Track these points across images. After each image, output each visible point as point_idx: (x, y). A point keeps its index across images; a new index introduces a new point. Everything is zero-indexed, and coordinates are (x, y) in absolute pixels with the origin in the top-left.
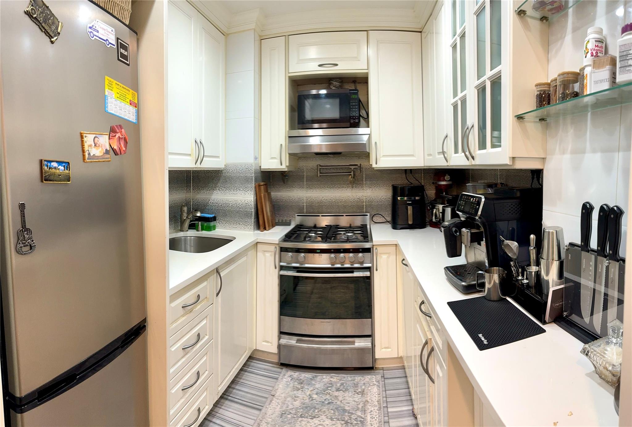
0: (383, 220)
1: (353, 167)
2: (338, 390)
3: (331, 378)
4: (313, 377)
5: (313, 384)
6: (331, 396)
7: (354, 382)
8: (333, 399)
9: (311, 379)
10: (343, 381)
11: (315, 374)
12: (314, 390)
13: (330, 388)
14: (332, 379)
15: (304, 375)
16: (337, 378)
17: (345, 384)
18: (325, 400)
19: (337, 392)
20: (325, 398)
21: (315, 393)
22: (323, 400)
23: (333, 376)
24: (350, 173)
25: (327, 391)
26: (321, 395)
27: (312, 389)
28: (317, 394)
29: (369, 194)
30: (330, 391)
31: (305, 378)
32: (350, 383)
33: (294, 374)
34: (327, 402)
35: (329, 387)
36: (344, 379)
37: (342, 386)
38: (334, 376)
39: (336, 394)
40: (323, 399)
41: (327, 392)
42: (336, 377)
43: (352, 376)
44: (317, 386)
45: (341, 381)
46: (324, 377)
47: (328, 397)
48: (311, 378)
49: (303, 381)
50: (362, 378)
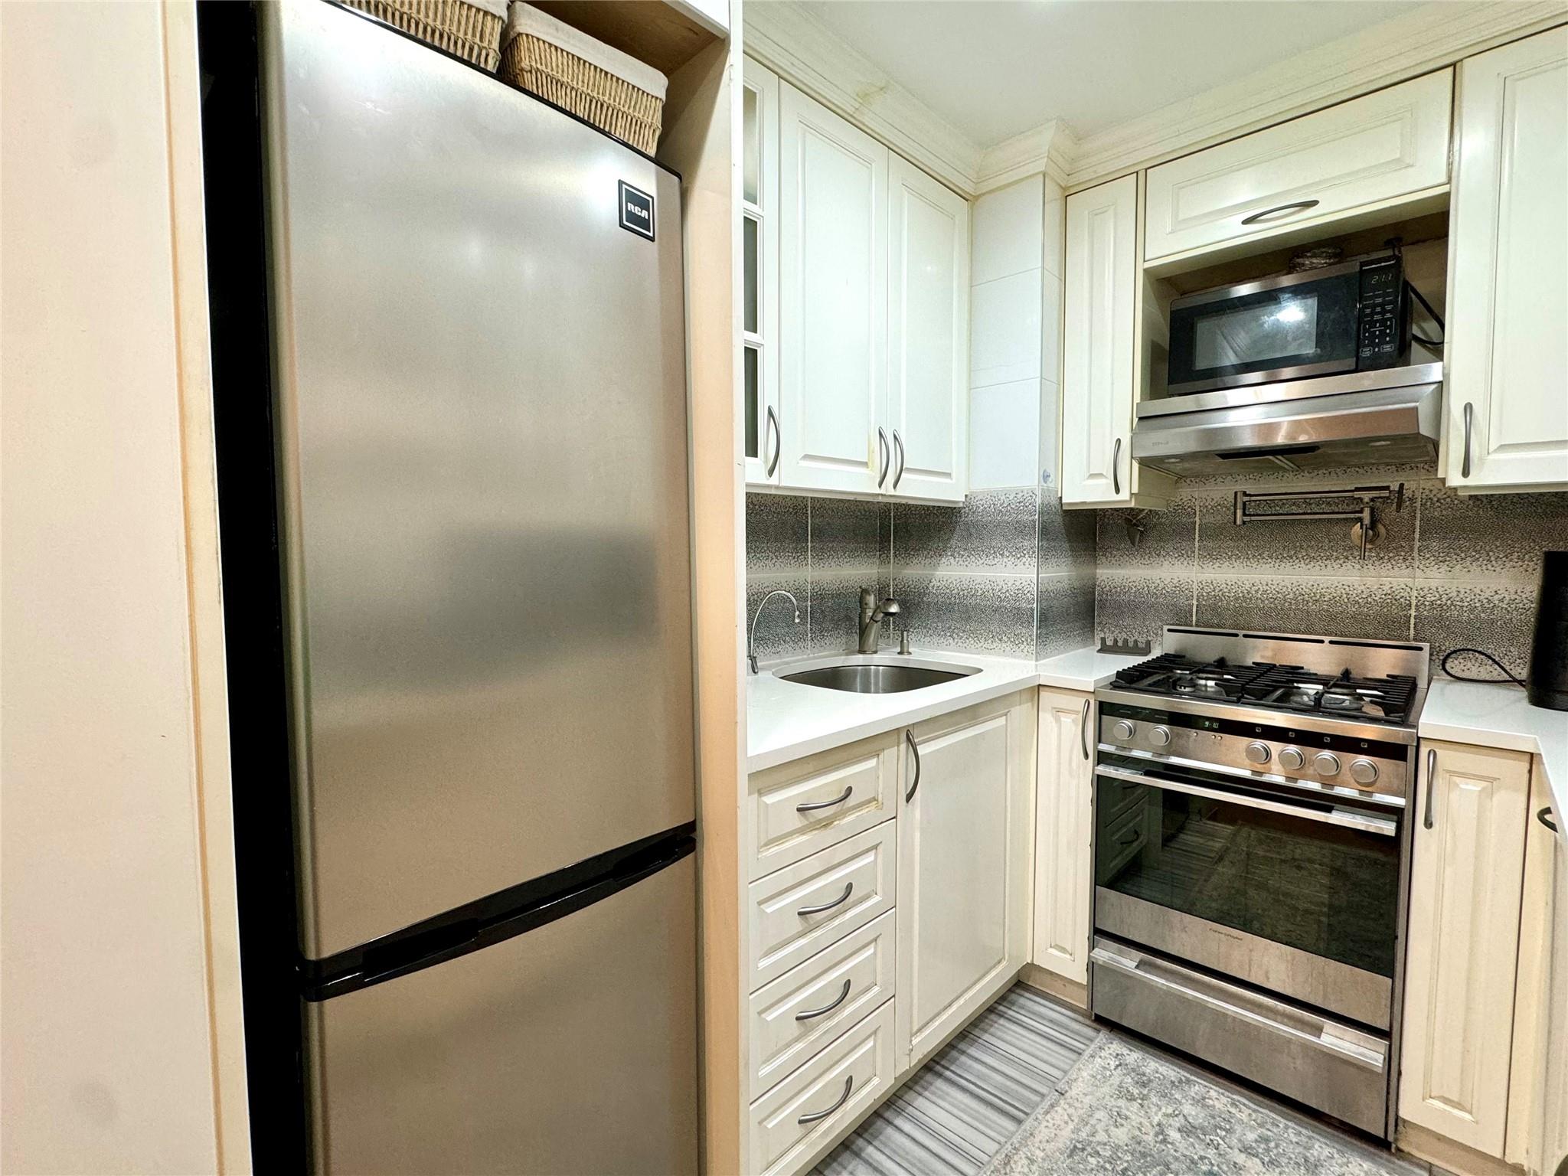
0: (1497, 673)
1: (1366, 496)
2: (1246, 1150)
3: (1233, 1104)
4: (1180, 1081)
5: (1176, 1099)
6: (1220, 1155)
7: (1309, 1155)
8: (1225, 1168)
9: (1172, 1082)
10: (1269, 1133)
11: (1188, 1076)
12: (1176, 1116)
13: (1224, 1133)
14: (1233, 1110)
15: (1157, 1065)
16: (1250, 1115)
17: (1272, 1145)
18: (1202, 1158)
19: (1243, 1156)
20: (1202, 1153)
21: (1178, 1125)
22: (1196, 1157)
23: (1239, 1101)
24: (1360, 515)
25: (1212, 1137)
26: (1191, 1140)
27: (1170, 1111)
28: (1179, 1130)
29: (1434, 584)
30: (1221, 1142)
31: (1157, 1075)
32: (1294, 1151)
33: (1128, 1054)
34: (1204, 1168)
35: (1221, 1128)
36: (1275, 1130)
37: (1263, 1146)
38: (1244, 1105)
39: (1241, 1159)
40: (1196, 1154)
41: (1211, 1140)
42: (1250, 1111)
43: (1304, 1131)
44: (1188, 1109)
45: (1264, 1130)
46: (1213, 1093)
47: (1211, 1153)
48: (1173, 1079)
49: (1150, 1081)
50: (1336, 1156)
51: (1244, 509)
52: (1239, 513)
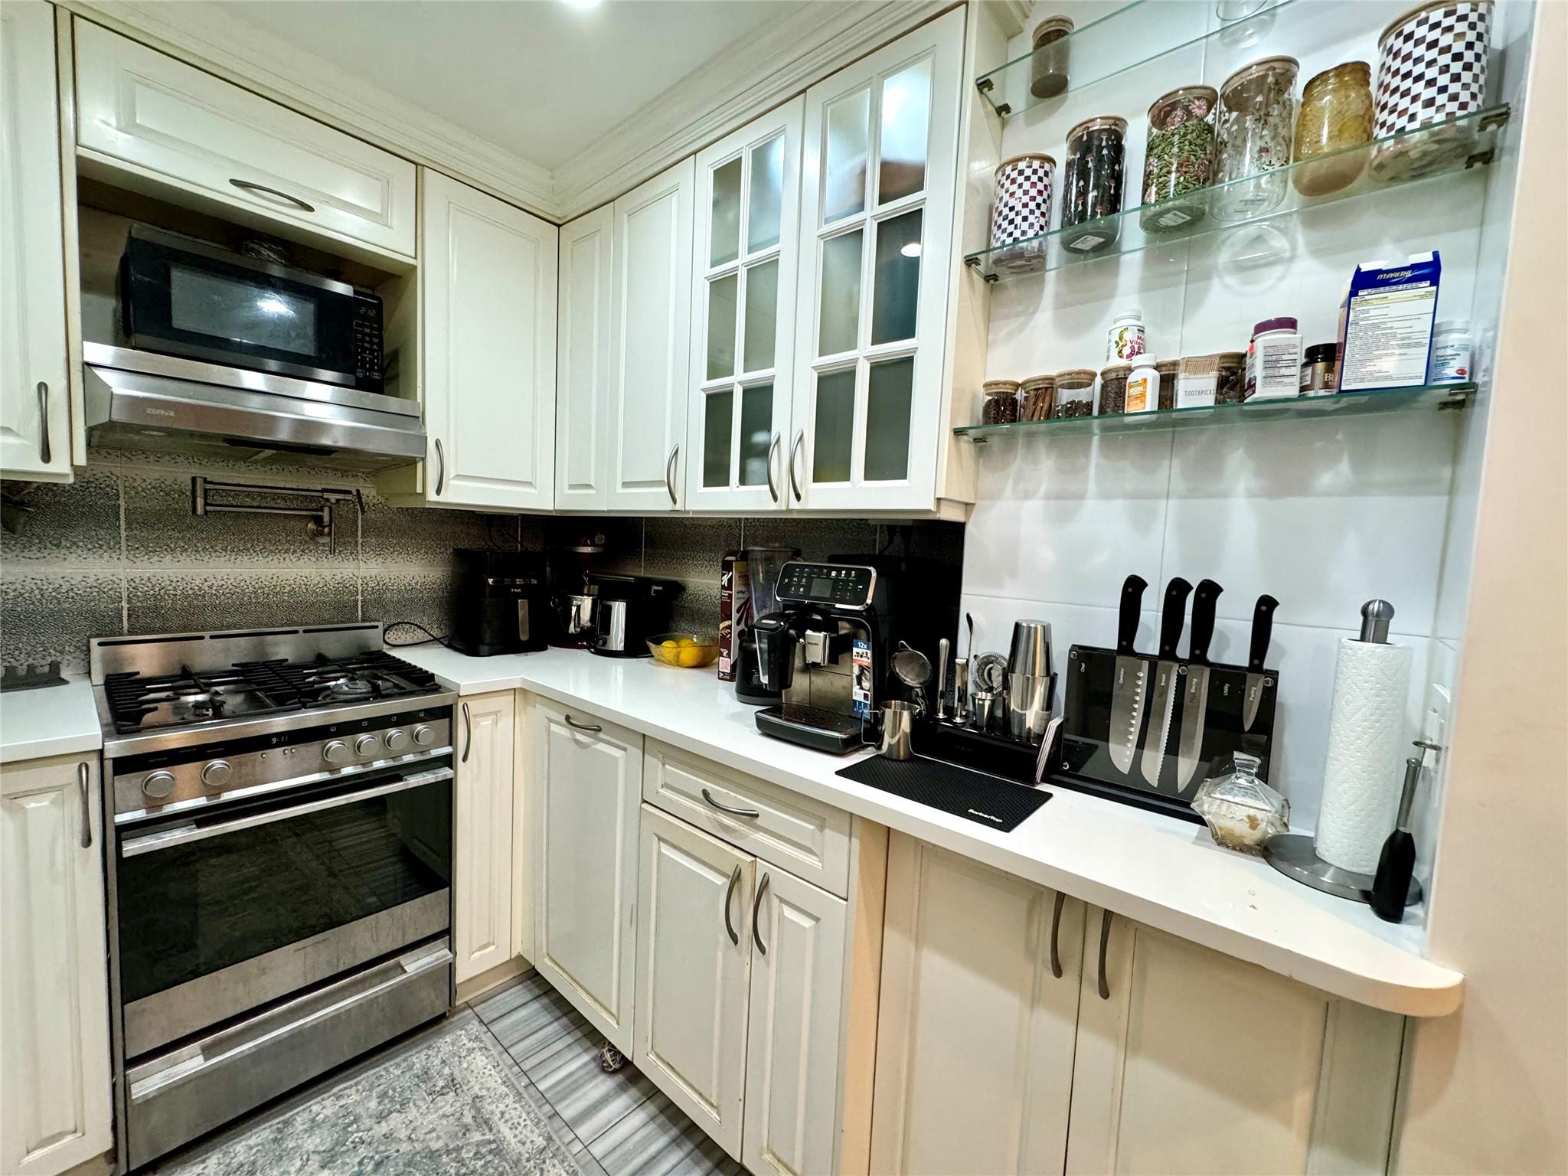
1: (333, 497)
2: (381, 1117)
3: (338, 1098)
4: (280, 1131)
5: (292, 1148)
6: (370, 1144)
7: (415, 1072)
8: (382, 1148)
9: (275, 1140)
10: (382, 1087)
11: (281, 1119)
12: (308, 1160)
13: (355, 1126)
14: (342, 1102)
15: (244, 1143)
16: (357, 1091)
17: (390, 1092)
18: (361, 1163)
19: (383, 1124)
20: (357, 1160)
21: (317, 1165)
22: (356, 1169)
23: (340, 1091)
25: (350, 1140)
26: (339, 1162)
27: (298, 1163)
28: (323, 1167)
29: (374, 572)
30: (361, 1134)
31: (254, 1151)
32: (406, 1081)
33: (204, 1168)
34: (370, 1168)
35: (350, 1125)
36: (383, 1081)
37: (386, 1101)
38: (346, 1088)
39: (384, 1128)
40: (354, 1166)
41: (353, 1142)
42: (354, 1088)
43: (398, 1060)
44: (310, 1143)
45: (378, 1089)
46: (315, 1108)
47: (362, 1151)
48: (271, 1137)
49: (254, 1163)
50: (430, 1053)
51: (205, 498)
52: (200, 501)
